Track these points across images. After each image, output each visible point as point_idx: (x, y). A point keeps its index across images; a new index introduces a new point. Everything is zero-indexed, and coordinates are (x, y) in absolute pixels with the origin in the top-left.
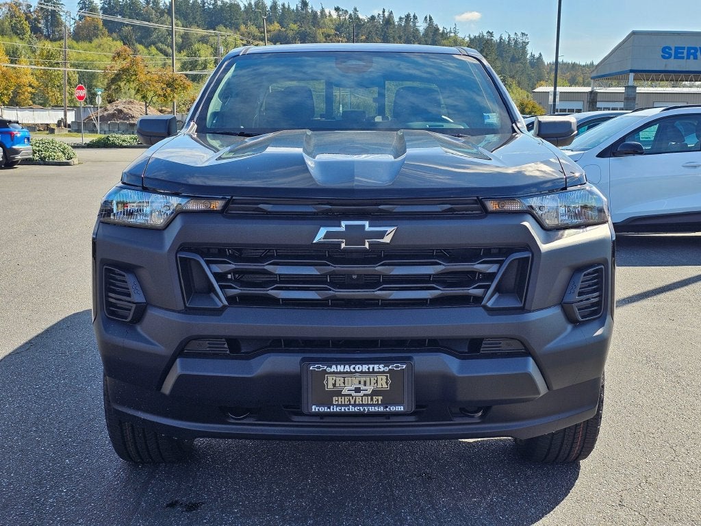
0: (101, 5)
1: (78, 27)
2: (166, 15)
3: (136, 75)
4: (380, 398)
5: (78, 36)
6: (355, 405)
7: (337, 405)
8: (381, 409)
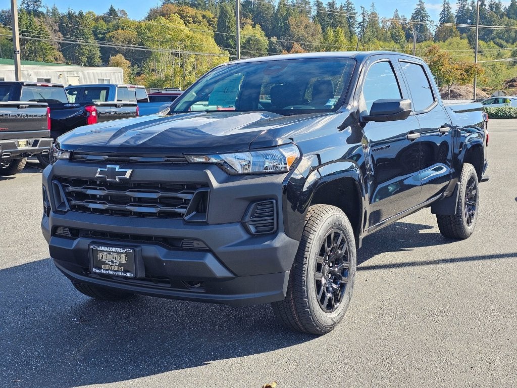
0: (456, 14)
1: (439, 32)
2: (505, 17)
3: (442, 65)
4: (122, 268)
5: (437, 38)
6: (111, 270)
7: (104, 270)
8: (123, 274)
